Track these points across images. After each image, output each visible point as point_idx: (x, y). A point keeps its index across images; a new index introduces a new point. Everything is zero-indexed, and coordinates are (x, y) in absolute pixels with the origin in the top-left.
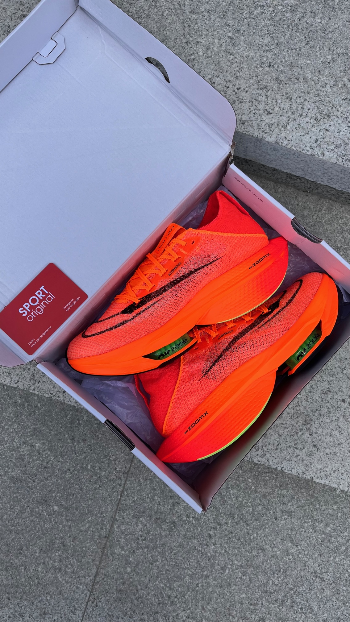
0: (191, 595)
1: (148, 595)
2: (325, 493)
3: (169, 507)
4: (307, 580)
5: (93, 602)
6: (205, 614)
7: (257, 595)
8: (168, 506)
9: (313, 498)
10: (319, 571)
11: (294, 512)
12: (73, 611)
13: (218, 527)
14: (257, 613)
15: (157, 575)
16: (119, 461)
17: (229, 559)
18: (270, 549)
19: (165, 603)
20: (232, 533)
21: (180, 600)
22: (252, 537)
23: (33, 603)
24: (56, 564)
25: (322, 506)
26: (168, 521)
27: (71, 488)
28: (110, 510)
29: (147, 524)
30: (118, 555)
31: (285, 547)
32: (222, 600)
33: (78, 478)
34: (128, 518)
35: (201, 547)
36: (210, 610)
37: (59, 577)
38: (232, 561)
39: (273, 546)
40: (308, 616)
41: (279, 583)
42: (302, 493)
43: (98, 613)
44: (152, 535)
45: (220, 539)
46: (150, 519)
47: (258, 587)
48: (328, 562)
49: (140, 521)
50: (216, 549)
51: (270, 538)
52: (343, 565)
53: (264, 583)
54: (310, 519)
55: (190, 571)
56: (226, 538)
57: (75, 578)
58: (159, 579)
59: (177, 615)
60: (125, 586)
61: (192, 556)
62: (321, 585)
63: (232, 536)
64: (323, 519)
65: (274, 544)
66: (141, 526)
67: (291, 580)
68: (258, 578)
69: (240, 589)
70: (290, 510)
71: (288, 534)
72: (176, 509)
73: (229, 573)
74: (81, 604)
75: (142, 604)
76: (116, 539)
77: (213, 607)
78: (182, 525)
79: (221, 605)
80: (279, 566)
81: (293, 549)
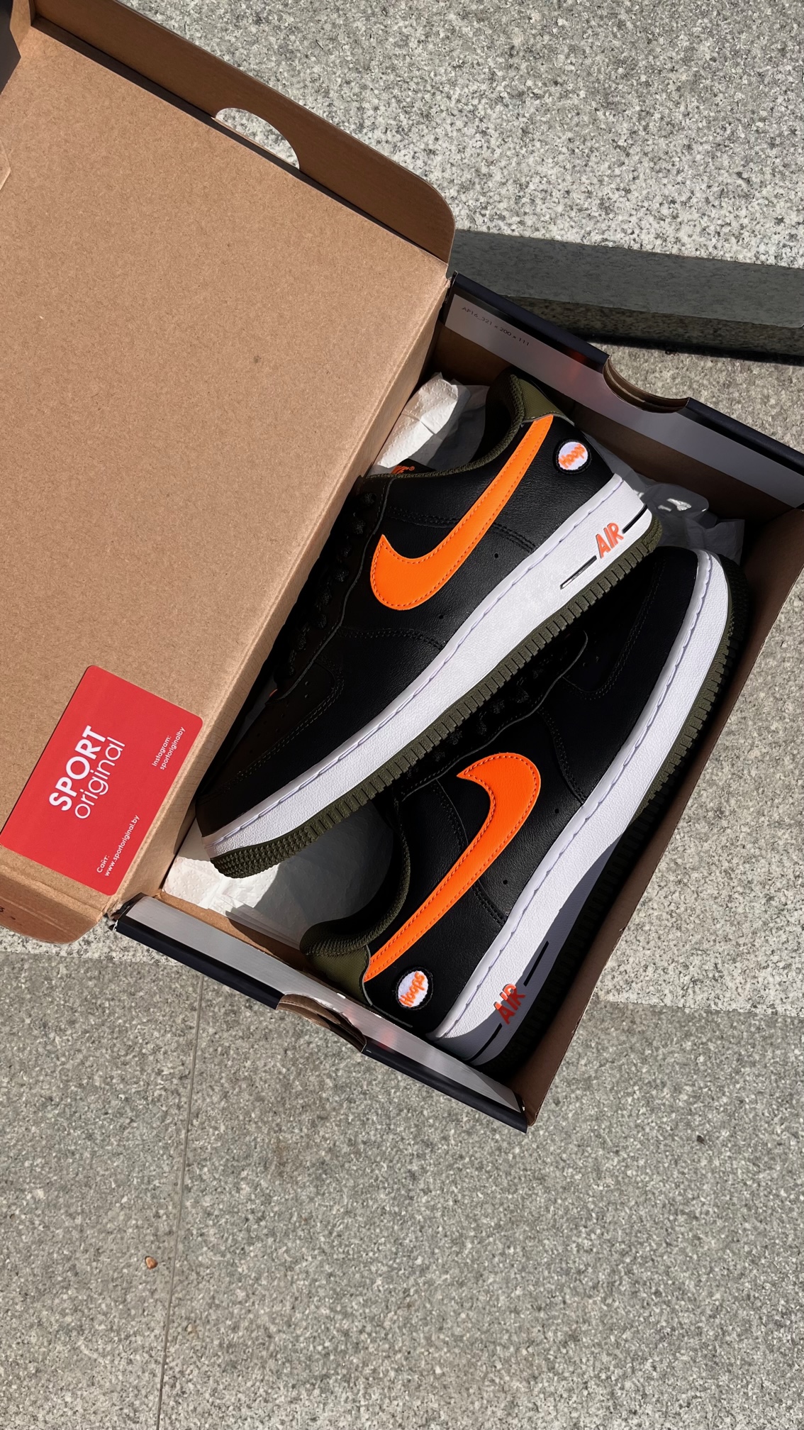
0: (395, 1318)
1: (297, 1341)
2: (659, 1019)
3: (305, 1130)
4: (656, 1224)
5: (173, 1386)
6: (437, 1355)
7: (549, 1285)
8: (301, 1130)
9: (633, 1035)
10: (679, 1198)
11: (596, 1078)
12: (132, 1415)
13: (428, 1151)
14: (558, 1325)
15: (310, 1292)
16: (165, 1053)
17: (467, 1216)
18: (558, 1173)
19: (341, 1351)
20: (461, 1157)
21: (374, 1335)
22: (511, 1157)
23: (35, 1418)
24: (68, 1319)
25: (657, 1049)
26: (308, 1164)
27: (64, 1137)
28: (166, 1169)
29: (262, 1182)
30: (208, 1268)
31: (590, 1160)
32: (471, 1314)
33: (75, 1112)
34: (215, 1179)
35: (398, 1205)
36: (447, 1343)
37: (83, 1347)
38: (475, 1220)
39: (561, 1164)
40: (677, 1307)
41: (593, 1245)
42: (605, 1031)
43: (191, 1408)
44: (279, 1203)
45: (437, 1177)
46: (266, 1168)
47: (548, 1265)
48: (695, 1173)
49: (242, 1179)
50: (432, 1203)
51: (552, 1149)
52: (734, 1172)
53: (559, 1254)
54: (634, 1084)
55: (383, 1264)
56: (452, 1172)
57: (120, 1340)
58: (316, 1299)
59: (374, 1371)
60: (241, 1334)
61: (381, 1231)
62: (691, 1230)
63: (463, 1165)
64: (666, 1078)
65: (564, 1161)
66: (248, 1189)
67: (620, 1232)
68: (544, 1246)
69: (507, 1280)
70: (586, 1076)
71: (593, 1131)
72: (321, 1134)
73: (472, 1248)
74: (146, 1397)
75: (287, 1365)
76: (195, 1232)
77: (453, 1335)
78: (343, 1166)
79: (470, 1325)
80: (587, 1207)
81: (611, 1162)
